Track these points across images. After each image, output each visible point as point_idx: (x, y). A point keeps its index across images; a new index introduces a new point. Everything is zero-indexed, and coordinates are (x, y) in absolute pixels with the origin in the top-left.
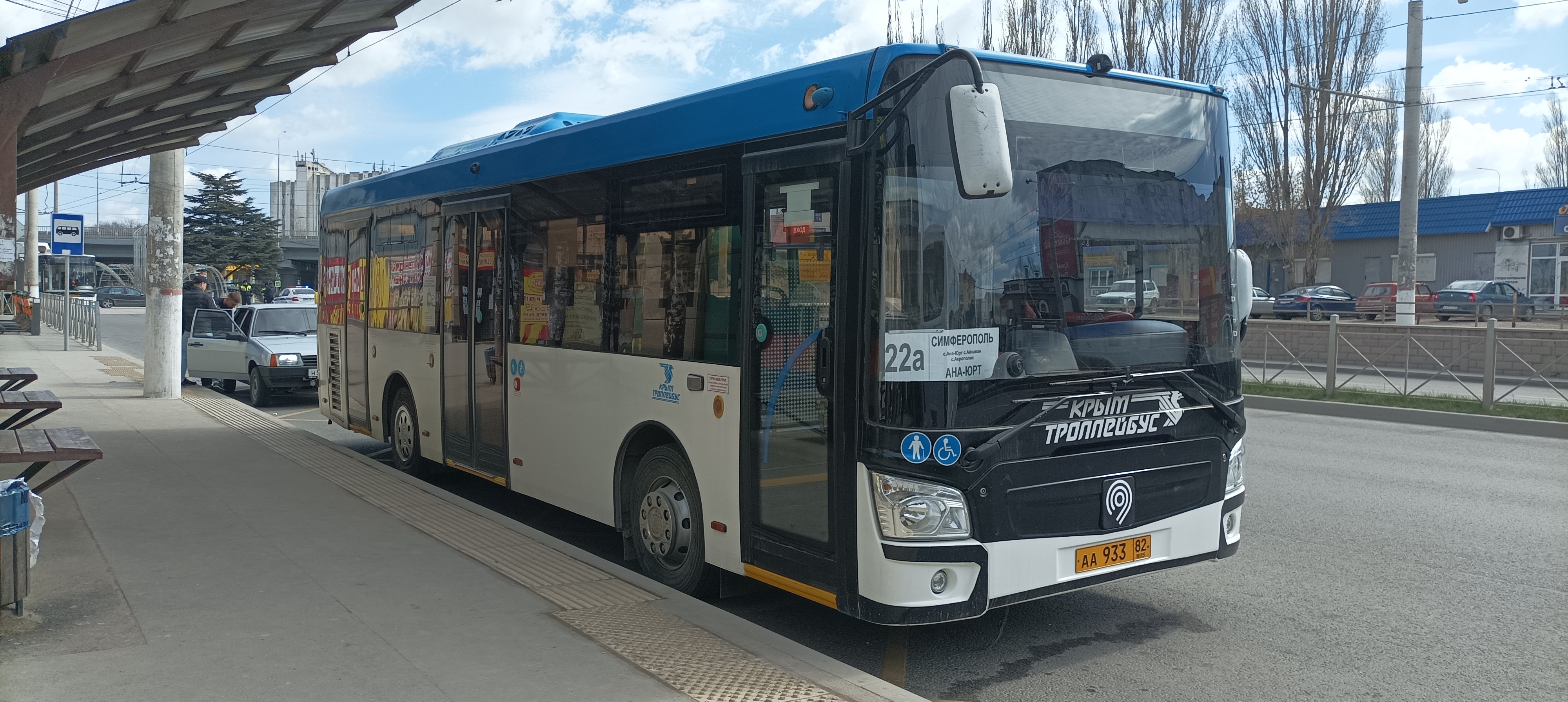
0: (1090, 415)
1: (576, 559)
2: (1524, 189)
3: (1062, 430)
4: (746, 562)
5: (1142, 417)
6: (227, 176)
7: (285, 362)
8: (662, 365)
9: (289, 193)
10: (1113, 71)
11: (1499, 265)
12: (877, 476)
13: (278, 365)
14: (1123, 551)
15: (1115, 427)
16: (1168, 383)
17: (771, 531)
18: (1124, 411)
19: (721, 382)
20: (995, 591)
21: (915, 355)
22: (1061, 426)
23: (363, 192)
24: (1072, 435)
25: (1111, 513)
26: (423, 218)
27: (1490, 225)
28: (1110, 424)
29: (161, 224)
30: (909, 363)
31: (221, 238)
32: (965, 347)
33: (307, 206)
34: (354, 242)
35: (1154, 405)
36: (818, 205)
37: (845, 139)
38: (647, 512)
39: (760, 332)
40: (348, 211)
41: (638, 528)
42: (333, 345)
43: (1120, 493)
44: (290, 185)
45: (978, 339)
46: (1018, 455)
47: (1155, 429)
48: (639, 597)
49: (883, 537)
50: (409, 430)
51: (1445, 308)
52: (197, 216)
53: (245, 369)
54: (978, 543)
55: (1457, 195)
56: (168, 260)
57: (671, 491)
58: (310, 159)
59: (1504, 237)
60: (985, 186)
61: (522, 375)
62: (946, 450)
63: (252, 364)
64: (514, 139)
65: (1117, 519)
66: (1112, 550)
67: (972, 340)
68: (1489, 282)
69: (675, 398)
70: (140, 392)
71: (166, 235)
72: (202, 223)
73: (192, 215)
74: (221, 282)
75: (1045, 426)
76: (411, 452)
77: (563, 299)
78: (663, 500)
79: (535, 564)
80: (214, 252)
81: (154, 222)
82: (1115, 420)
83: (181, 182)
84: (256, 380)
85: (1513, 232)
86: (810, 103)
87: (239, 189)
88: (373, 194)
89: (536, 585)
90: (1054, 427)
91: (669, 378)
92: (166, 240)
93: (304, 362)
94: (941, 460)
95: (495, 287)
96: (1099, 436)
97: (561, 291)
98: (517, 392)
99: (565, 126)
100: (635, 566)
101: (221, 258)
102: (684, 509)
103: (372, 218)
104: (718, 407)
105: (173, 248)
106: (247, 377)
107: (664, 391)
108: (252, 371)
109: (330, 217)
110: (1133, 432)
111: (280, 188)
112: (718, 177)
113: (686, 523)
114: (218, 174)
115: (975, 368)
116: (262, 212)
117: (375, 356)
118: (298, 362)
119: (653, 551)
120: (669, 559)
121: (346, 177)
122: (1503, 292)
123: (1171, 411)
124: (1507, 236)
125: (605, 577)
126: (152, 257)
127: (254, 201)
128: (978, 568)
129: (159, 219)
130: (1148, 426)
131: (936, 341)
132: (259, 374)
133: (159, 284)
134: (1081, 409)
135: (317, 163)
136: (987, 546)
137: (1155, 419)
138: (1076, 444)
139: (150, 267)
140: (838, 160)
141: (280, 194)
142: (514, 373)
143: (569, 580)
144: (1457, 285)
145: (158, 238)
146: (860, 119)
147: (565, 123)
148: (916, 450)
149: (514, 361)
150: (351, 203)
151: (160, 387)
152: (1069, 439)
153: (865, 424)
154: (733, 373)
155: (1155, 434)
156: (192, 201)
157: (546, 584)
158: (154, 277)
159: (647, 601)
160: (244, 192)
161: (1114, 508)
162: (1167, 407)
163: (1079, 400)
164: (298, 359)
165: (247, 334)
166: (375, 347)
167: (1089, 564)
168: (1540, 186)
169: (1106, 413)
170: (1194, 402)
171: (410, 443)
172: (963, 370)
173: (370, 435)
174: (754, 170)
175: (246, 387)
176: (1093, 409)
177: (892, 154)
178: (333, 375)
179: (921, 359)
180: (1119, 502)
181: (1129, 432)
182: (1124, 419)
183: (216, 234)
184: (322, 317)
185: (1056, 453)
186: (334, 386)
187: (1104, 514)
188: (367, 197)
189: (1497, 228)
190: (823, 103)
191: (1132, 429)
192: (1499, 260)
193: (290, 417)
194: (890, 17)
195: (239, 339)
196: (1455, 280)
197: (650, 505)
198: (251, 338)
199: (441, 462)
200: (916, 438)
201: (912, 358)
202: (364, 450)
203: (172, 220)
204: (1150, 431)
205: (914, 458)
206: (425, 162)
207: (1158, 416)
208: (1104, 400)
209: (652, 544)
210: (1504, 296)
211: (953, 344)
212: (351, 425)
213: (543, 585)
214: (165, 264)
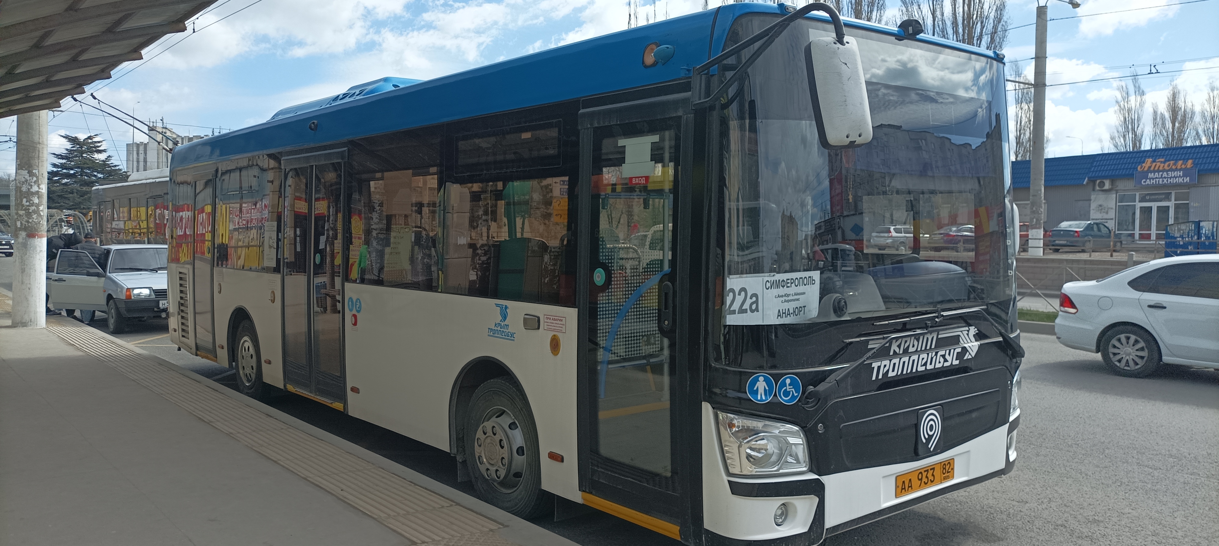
0: (906, 351)
1: (415, 484)
2: (1101, 152)
3: (885, 366)
4: (584, 491)
5: (948, 351)
6: (90, 138)
7: (139, 295)
8: (497, 305)
9: (143, 152)
10: (922, 36)
11: (1093, 210)
12: (721, 415)
13: (133, 298)
14: (933, 475)
15: (927, 362)
16: (966, 320)
17: (610, 463)
18: (933, 347)
19: (558, 322)
20: (830, 522)
21: (751, 298)
22: (884, 363)
23: (208, 149)
24: (893, 371)
25: (924, 441)
26: (264, 170)
27: (1087, 179)
28: (923, 359)
29: (27, 177)
30: (746, 306)
31: (84, 189)
32: (793, 290)
33: (158, 162)
34: (200, 192)
35: (955, 340)
36: (657, 157)
37: (690, 93)
38: (482, 440)
39: (599, 277)
40: (196, 165)
41: (473, 454)
42: (182, 282)
43: (932, 422)
44: (143, 146)
45: (803, 282)
46: (850, 392)
47: (957, 362)
48: (483, 526)
49: (729, 474)
50: (252, 358)
51: (1057, 242)
52: (64, 171)
53: (104, 301)
54: (816, 477)
55: (1053, 157)
56: (34, 208)
57: (505, 421)
58: (159, 125)
59: (1098, 188)
60: (847, 137)
61: (358, 311)
62: (788, 390)
63: (110, 297)
64: (347, 100)
65: (930, 446)
66: (925, 474)
67: (799, 282)
68: (1089, 222)
69: (511, 336)
70: (9, 322)
71: (31, 186)
72: (68, 176)
73: (59, 169)
74: (85, 225)
75: (872, 363)
76: (253, 376)
77: (382, 240)
78: (498, 429)
79: (378, 491)
80: (80, 200)
81: (21, 175)
82: (926, 355)
83: (45, 140)
84: (113, 311)
85: (1104, 185)
86: (650, 59)
87: (100, 148)
88: (217, 152)
89: (382, 515)
90: (879, 364)
91: (505, 317)
92: (31, 190)
93: (156, 295)
94: (783, 399)
95: (328, 230)
96: (914, 370)
97: (379, 233)
98: (355, 327)
99: (394, 89)
100: (468, 487)
101: (85, 205)
102: (518, 438)
103: (217, 171)
104: (555, 345)
105: (38, 198)
106: (105, 308)
107: (499, 329)
108: (110, 303)
109: (179, 170)
110: (940, 365)
111: (135, 149)
112: (553, 133)
113: (520, 451)
114: (82, 137)
115: (800, 310)
116: (120, 167)
117: (220, 292)
118: (150, 295)
119: (488, 477)
120: (503, 483)
121: (190, 139)
122: (1099, 230)
123: (970, 345)
124: (1099, 186)
125: (446, 503)
126: (19, 205)
127: (112, 158)
128: (817, 500)
129: (25, 172)
130: (952, 360)
131: (768, 285)
132: (115, 304)
133: (25, 229)
134: (899, 346)
135: (166, 128)
136: (825, 479)
137: (957, 353)
138: (896, 379)
139: (17, 214)
140: (680, 113)
141: (135, 153)
142: (351, 310)
143: (413, 509)
144: (1065, 225)
145: (24, 189)
146: (704, 74)
147: (394, 86)
148: (761, 391)
149: (351, 299)
150: (198, 159)
151: (26, 318)
152: (891, 374)
153: (710, 366)
154: (571, 315)
155: (957, 367)
156: (59, 158)
157: (392, 513)
158: (21, 223)
159: (491, 530)
160: (104, 151)
161: (927, 436)
162: (966, 342)
163: (897, 339)
164: (150, 292)
165: (105, 272)
166: (220, 285)
167: (907, 489)
168: (1113, 150)
169: (919, 349)
170: (986, 337)
171: (253, 369)
172: (791, 311)
173: (216, 361)
174: (591, 124)
175: (104, 316)
176: (909, 346)
177: (734, 108)
178: (182, 308)
179: (756, 302)
180: (931, 430)
181: (938, 366)
182: (934, 354)
183: (81, 185)
184: (171, 256)
185: (880, 388)
186: (183, 317)
187: (919, 442)
188: (212, 153)
189: (1092, 181)
190: (664, 60)
191: (940, 362)
192: (1093, 205)
193: (143, 343)
194: (630, 15)
195: (98, 275)
196: (1063, 221)
197: (485, 433)
198: (109, 274)
199: (282, 387)
200: (761, 379)
201: (749, 301)
202: (209, 374)
203: (37, 173)
204: (953, 364)
205: (759, 398)
206: (265, 122)
207: (959, 350)
208: (917, 337)
209: (488, 469)
210: (1100, 233)
211: (783, 287)
212: (198, 352)
213: (389, 515)
214: (30, 211)
